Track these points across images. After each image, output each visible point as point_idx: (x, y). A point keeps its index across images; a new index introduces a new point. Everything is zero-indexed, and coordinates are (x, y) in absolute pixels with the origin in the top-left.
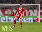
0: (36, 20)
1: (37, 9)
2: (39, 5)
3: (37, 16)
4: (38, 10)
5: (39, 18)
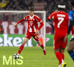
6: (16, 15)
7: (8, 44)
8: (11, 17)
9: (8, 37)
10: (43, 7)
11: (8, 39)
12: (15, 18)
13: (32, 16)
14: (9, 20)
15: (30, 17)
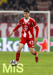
0: (41, 47)
1: (44, 22)
2: (47, 14)
3: (43, 39)
4: (46, 25)
5: (48, 42)
6: (17, 15)
7: (7, 49)
8: (11, 18)
9: (7, 41)
10: (47, 7)
11: (7, 43)
12: (16, 19)
13: (27, 19)
14: (8, 21)
15: (25, 20)
